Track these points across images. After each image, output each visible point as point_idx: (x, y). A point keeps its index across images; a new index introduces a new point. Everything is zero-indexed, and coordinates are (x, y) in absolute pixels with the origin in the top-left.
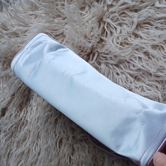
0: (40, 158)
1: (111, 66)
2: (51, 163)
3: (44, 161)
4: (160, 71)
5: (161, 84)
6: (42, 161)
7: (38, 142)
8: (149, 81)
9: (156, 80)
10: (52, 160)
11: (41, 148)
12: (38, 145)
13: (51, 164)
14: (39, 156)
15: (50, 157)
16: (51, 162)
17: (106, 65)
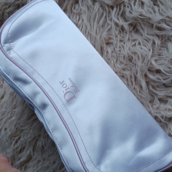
0: (3, 102)
1: (107, 8)
2: (15, 110)
3: (6, 106)
4: (165, 23)
5: (160, 40)
6: (5, 106)
7: (3, 83)
8: (148, 34)
9: (158, 34)
10: (16, 107)
11: (6, 91)
12: (3, 87)
13: (14, 112)
14: (2, 100)
15: (14, 103)
16: (15, 108)
17: (101, 6)
